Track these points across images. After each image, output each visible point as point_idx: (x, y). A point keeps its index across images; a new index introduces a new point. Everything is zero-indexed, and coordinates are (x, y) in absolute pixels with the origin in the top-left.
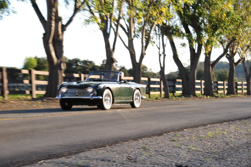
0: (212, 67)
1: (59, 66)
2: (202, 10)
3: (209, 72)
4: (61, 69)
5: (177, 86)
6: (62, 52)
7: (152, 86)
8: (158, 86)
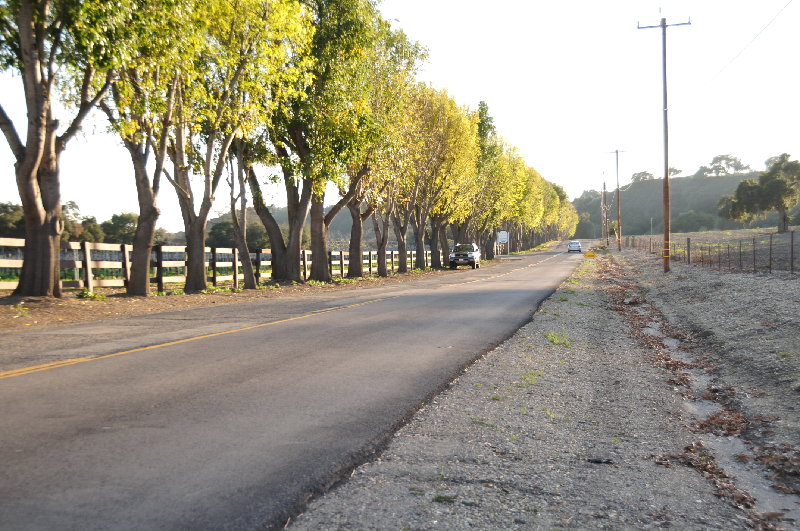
0: (326, 225)
1: (50, 227)
2: (314, 111)
3: (321, 234)
4: (54, 234)
5: (263, 263)
6: (57, 197)
7: (219, 264)
8: (230, 264)
